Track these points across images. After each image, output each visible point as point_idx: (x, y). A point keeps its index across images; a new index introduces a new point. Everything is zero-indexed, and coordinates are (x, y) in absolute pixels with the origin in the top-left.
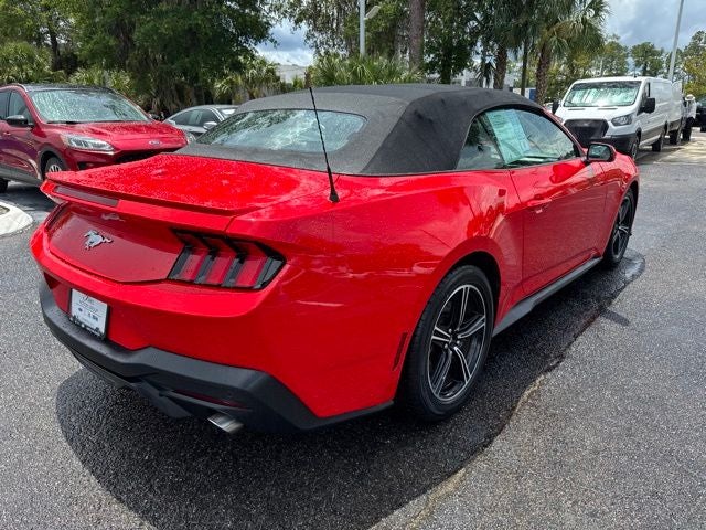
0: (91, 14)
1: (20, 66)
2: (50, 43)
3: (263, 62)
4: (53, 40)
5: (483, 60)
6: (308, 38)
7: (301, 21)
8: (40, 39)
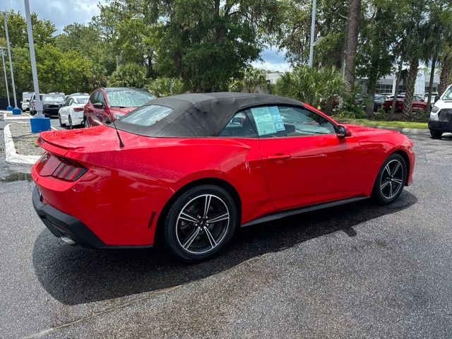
0: (164, 48)
1: (131, 76)
2: (148, 63)
3: (258, 72)
4: (150, 62)
5: (400, 68)
6: (287, 56)
7: (284, 46)
8: (143, 61)
